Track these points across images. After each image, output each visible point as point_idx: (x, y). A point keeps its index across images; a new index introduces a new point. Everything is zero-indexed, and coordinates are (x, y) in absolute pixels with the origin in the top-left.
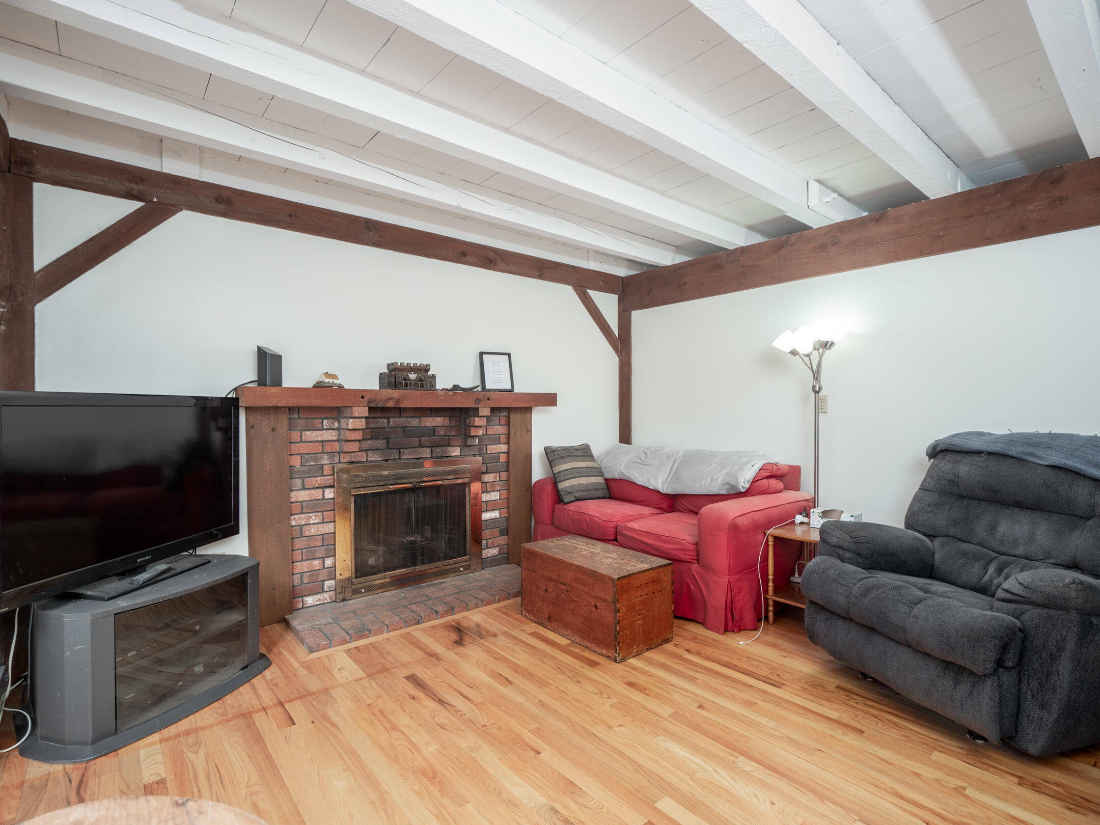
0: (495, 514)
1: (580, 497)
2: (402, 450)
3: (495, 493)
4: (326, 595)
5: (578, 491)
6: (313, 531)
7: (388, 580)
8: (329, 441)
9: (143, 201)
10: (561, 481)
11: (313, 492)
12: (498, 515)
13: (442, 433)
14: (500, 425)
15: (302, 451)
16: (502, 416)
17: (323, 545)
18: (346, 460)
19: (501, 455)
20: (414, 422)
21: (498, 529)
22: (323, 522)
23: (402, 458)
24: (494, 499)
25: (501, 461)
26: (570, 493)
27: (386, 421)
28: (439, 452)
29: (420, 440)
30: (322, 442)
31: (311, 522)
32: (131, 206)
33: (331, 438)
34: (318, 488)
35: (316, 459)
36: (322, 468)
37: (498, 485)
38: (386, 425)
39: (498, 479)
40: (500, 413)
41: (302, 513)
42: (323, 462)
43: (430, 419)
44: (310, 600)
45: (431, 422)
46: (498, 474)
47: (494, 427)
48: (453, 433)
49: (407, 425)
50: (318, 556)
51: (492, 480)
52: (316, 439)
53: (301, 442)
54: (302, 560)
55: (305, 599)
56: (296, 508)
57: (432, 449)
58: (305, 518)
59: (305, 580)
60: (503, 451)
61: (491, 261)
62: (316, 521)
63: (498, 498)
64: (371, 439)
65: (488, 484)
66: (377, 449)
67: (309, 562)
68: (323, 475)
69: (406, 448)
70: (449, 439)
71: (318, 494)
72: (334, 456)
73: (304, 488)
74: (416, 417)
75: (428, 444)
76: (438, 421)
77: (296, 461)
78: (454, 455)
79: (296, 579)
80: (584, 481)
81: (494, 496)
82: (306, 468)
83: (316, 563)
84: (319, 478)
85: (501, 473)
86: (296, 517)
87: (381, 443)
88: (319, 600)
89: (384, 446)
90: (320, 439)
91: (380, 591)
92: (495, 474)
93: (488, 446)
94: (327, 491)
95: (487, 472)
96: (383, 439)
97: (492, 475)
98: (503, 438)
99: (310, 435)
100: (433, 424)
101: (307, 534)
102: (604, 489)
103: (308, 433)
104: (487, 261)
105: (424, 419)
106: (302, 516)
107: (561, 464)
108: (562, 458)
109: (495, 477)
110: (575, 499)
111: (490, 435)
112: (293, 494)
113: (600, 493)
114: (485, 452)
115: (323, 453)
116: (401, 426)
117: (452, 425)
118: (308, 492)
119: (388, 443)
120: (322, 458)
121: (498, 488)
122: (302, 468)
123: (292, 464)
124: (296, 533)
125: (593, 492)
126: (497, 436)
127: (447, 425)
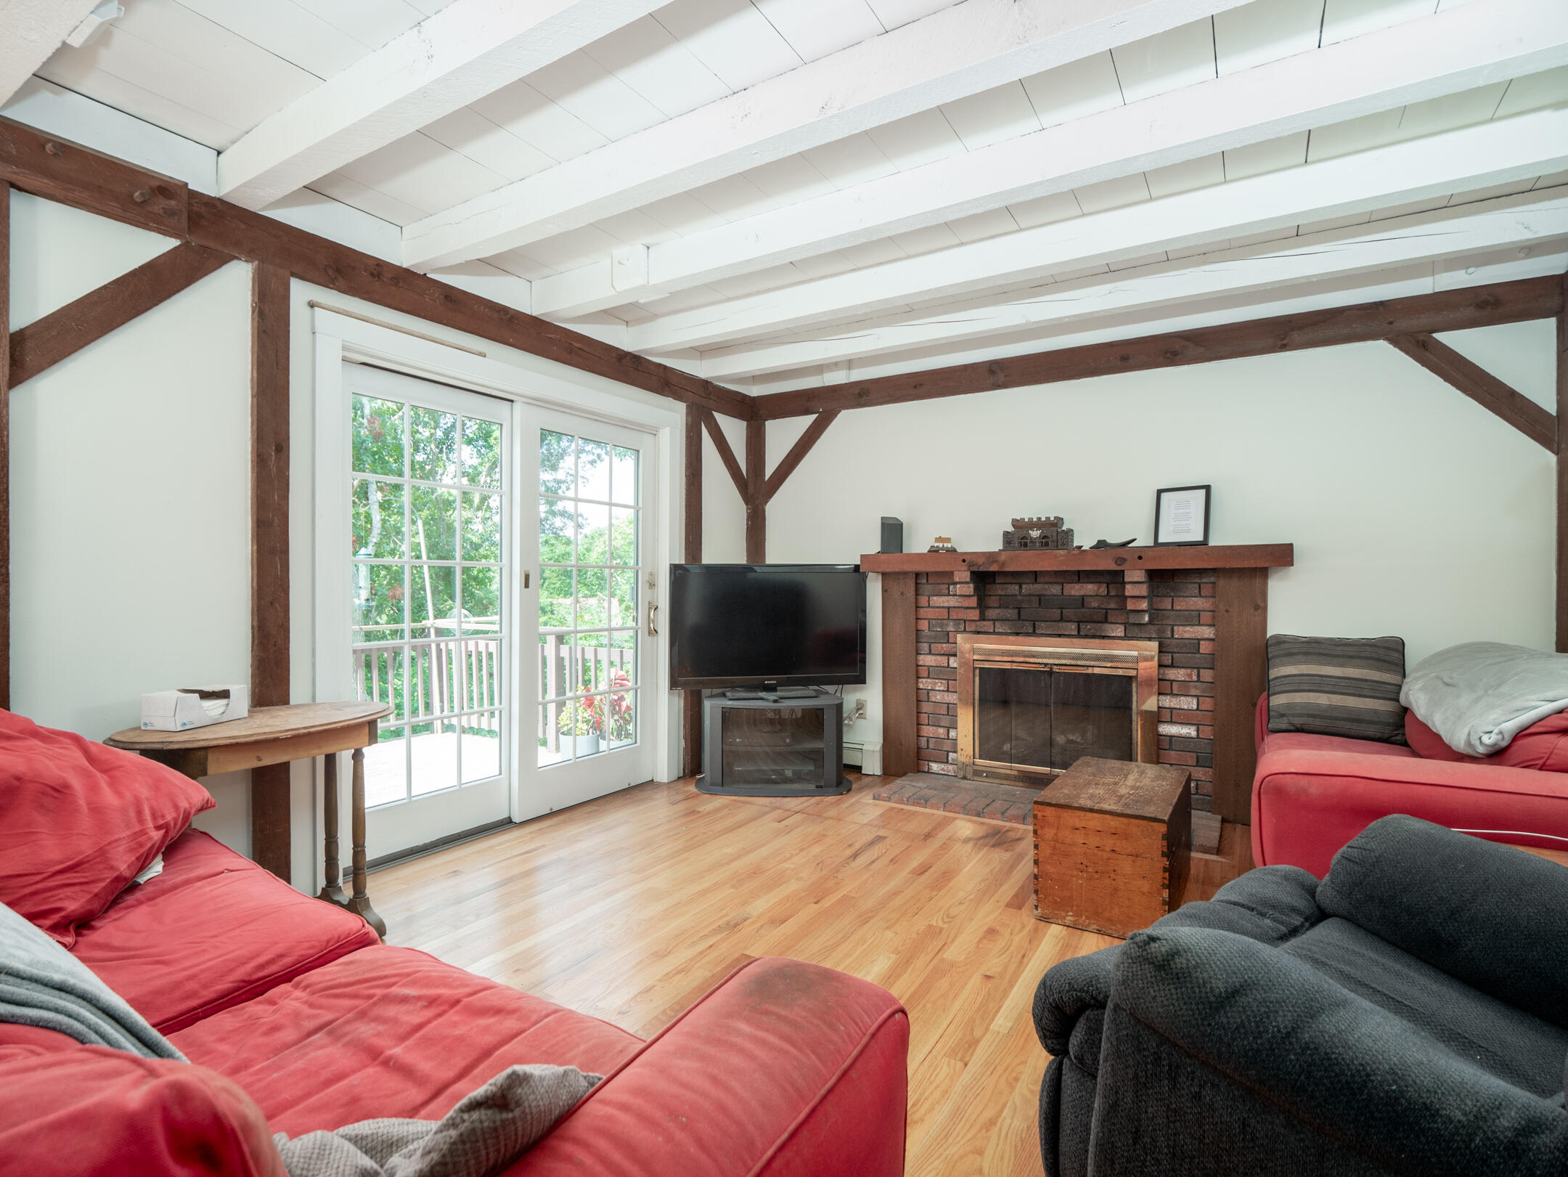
0: (1190, 731)
1: (1304, 727)
2: (1036, 623)
3: (1189, 699)
4: (951, 767)
5: (1300, 715)
6: (938, 697)
7: (1015, 773)
8: (954, 607)
9: (816, 413)
10: (1274, 694)
11: (939, 658)
12: (1194, 734)
13: (1095, 604)
14: (1201, 596)
15: (929, 617)
16: (1205, 583)
17: (948, 714)
18: (972, 629)
19: (1201, 642)
20: (1055, 590)
21: (1194, 755)
22: (948, 691)
23: (1037, 632)
24: (1186, 707)
25: (1201, 651)
26: (1283, 715)
27: (1017, 587)
28: (1090, 629)
29: (1062, 612)
30: (949, 608)
31: (937, 688)
32: (810, 419)
33: (957, 605)
34: (943, 655)
35: (941, 626)
36: (948, 635)
37: (1195, 687)
38: (1017, 593)
39: (1195, 678)
40: (1201, 578)
41: (928, 677)
42: (948, 629)
43: (1077, 586)
44: (935, 767)
45: (1075, 590)
46: (1196, 671)
47: (1188, 599)
48: (1112, 606)
49: (1044, 592)
50: (942, 724)
51: (1183, 679)
52: (942, 605)
53: (929, 606)
54: (928, 725)
55: (931, 764)
56: (923, 672)
57: (1079, 625)
58: (931, 683)
59: (931, 746)
60: (1206, 636)
61: (1175, 354)
62: (942, 689)
63: (1195, 707)
64: (1000, 607)
65: (1174, 683)
66: (1006, 620)
67: (935, 728)
68: (948, 642)
69: (1043, 621)
70: (1106, 612)
71: (942, 661)
72: (960, 624)
73: (930, 653)
74: (1058, 583)
75: (1073, 618)
76: (1090, 588)
77: (924, 625)
78: (1113, 635)
79: (923, 742)
80: (1323, 699)
81: (1189, 703)
82: (933, 633)
83: (941, 731)
84: (945, 645)
85: (1202, 671)
86: (924, 680)
87: (1012, 613)
88: (943, 769)
89: (1015, 617)
90: (946, 605)
91: (1005, 782)
92: (1189, 671)
93: (1175, 628)
94: (952, 659)
95: (1172, 666)
96: (1014, 608)
97: (1182, 671)
98: (1206, 617)
99: (937, 601)
100: (1082, 593)
101: (933, 699)
102: (1389, 724)
103: (935, 598)
104: (1168, 355)
105: (1067, 587)
106: (929, 680)
107: (1283, 665)
108: (1290, 654)
109: (1190, 676)
110: (1292, 728)
111: (1180, 610)
112: (921, 657)
113: (1371, 730)
114: (1170, 636)
115: (948, 619)
116: (1036, 593)
117: (1112, 594)
118: (933, 658)
119: (1019, 613)
120: (947, 625)
121: (1193, 692)
122: (929, 634)
123: (920, 628)
124: (923, 696)
125: (1347, 725)
126: (1194, 613)
127: (1103, 594)
